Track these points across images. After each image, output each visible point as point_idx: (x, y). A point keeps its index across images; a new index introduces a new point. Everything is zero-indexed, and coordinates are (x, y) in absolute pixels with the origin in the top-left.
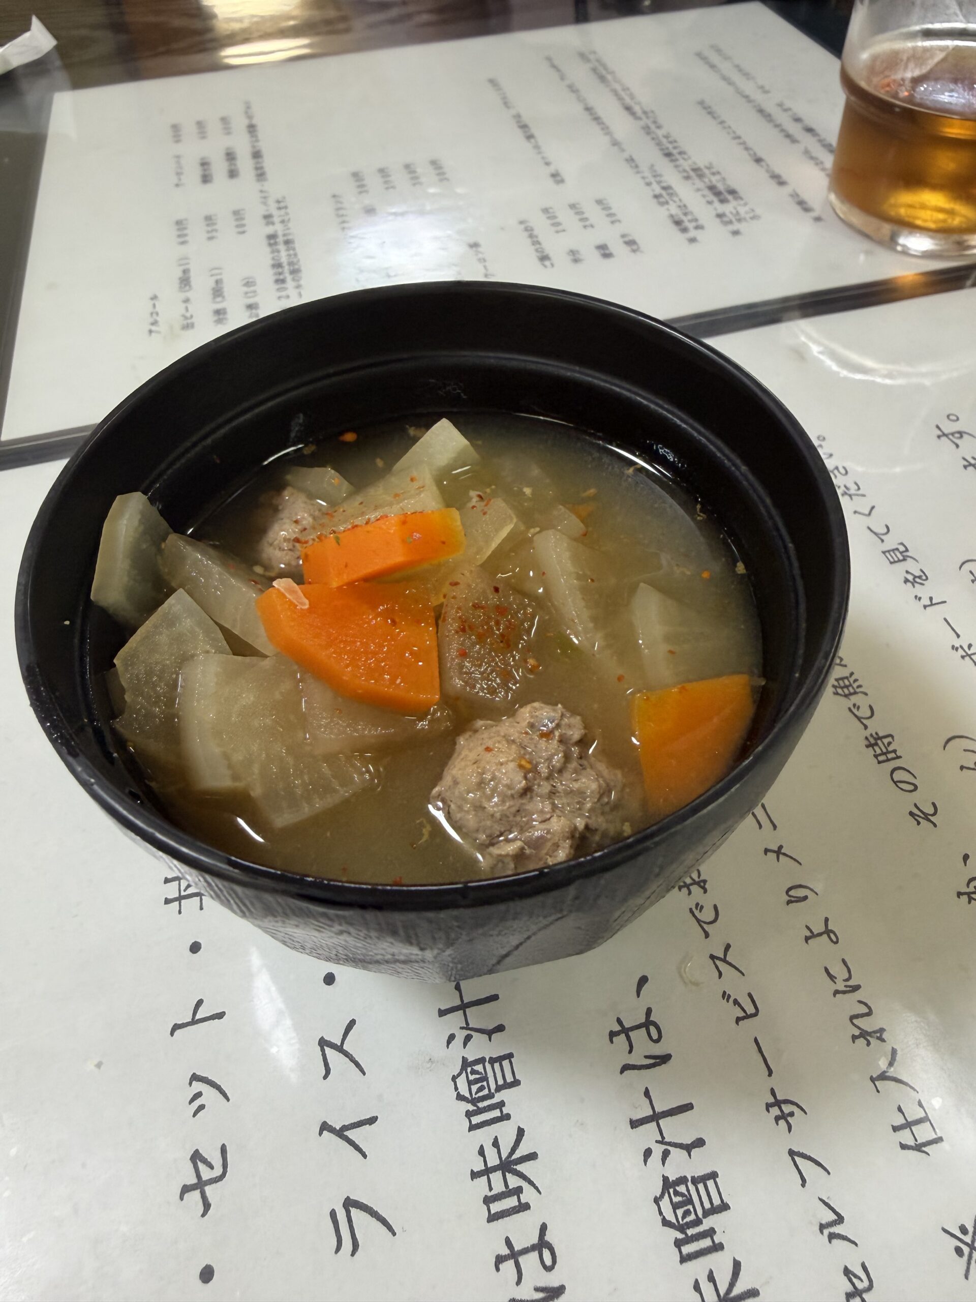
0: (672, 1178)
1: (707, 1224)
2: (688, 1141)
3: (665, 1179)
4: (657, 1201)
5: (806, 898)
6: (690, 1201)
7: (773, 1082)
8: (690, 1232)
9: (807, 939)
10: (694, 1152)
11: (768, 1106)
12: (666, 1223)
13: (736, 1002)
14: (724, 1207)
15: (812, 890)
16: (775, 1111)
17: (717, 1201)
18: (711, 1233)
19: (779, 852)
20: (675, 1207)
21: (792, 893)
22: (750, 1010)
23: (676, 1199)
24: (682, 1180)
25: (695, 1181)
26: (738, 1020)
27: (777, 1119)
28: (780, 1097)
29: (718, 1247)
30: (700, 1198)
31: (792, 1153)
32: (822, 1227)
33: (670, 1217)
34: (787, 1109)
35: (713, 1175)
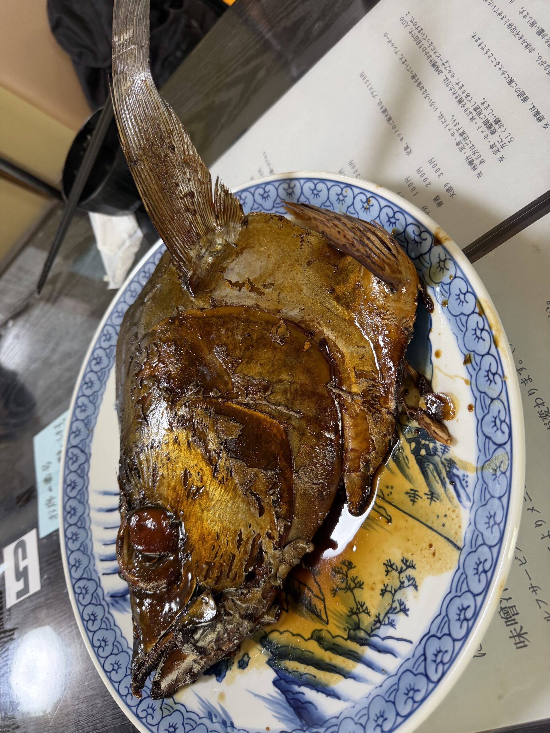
0: (503, 607)
1: (513, 618)
2: (507, 598)
3: (501, 608)
4: (499, 612)
5: (541, 525)
6: (508, 612)
7: (531, 582)
8: (509, 619)
9: (542, 538)
10: (509, 601)
11: (530, 588)
12: (502, 618)
13: (519, 560)
14: (518, 614)
15: (543, 521)
16: (532, 589)
17: (516, 612)
18: (514, 620)
19: (532, 509)
20: (505, 614)
21: (537, 523)
22: (524, 562)
23: (505, 612)
24: (506, 608)
25: (510, 608)
26: (520, 565)
27: (533, 591)
28: (533, 585)
29: (516, 623)
30: (511, 612)
31: (537, 600)
32: (545, 618)
33: (503, 616)
34: (535, 589)
35: (514, 606)
